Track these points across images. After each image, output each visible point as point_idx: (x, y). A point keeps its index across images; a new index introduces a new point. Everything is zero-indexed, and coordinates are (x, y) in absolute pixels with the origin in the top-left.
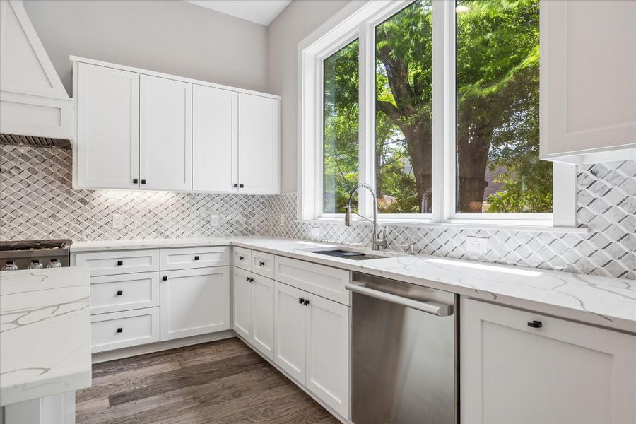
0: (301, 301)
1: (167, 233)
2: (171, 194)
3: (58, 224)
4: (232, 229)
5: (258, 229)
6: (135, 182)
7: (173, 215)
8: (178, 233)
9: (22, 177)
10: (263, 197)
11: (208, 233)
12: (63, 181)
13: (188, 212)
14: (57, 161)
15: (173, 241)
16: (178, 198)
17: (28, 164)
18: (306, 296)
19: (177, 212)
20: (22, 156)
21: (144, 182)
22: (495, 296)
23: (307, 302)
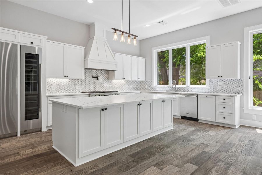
7: (124, 86)
8: (125, 89)
9: (102, 77)
11: (130, 89)
13: (127, 85)
17: (102, 75)
20: (102, 73)
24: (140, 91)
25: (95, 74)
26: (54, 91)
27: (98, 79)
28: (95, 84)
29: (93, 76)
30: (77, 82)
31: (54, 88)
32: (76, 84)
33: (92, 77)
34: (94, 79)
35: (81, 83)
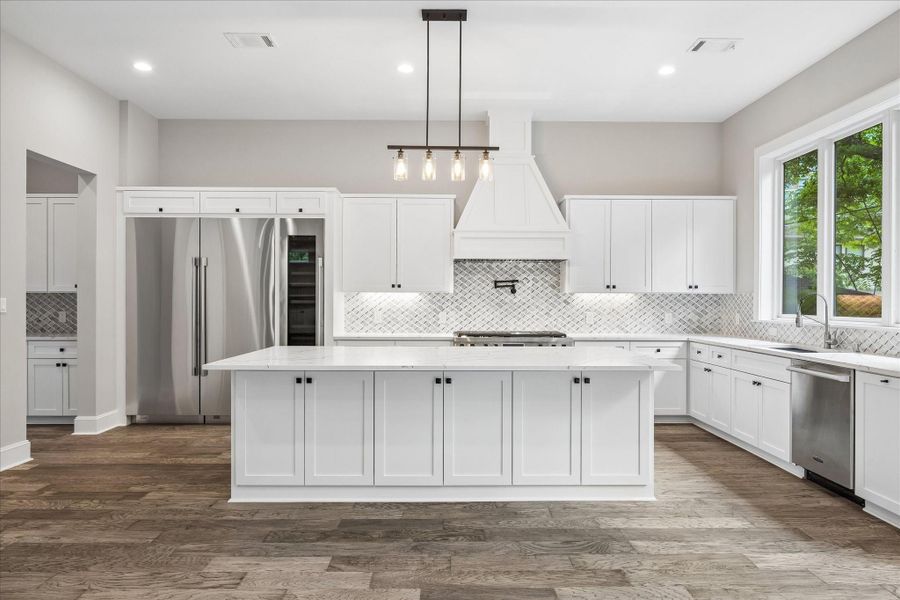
0: (755, 383)
1: (627, 329)
2: (631, 295)
3: (551, 320)
4: (684, 326)
5: (710, 327)
6: (608, 287)
7: (631, 313)
8: (637, 329)
9: (530, 285)
10: (716, 295)
11: (663, 329)
12: (554, 287)
13: (645, 311)
14: (552, 273)
15: (632, 336)
16: (636, 298)
17: (532, 276)
18: (758, 379)
19: (635, 311)
20: (530, 270)
21: (614, 287)
22: (869, 368)
23: (759, 384)
24: (685, 338)
25: (506, 276)
26: (380, 326)
27: (513, 291)
28: (506, 307)
29: (496, 282)
30: (443, 301)
31: (378, 317)
32: (440, 307)
33: (493, 285)
34: (501, 290)
35: (456, 304)
